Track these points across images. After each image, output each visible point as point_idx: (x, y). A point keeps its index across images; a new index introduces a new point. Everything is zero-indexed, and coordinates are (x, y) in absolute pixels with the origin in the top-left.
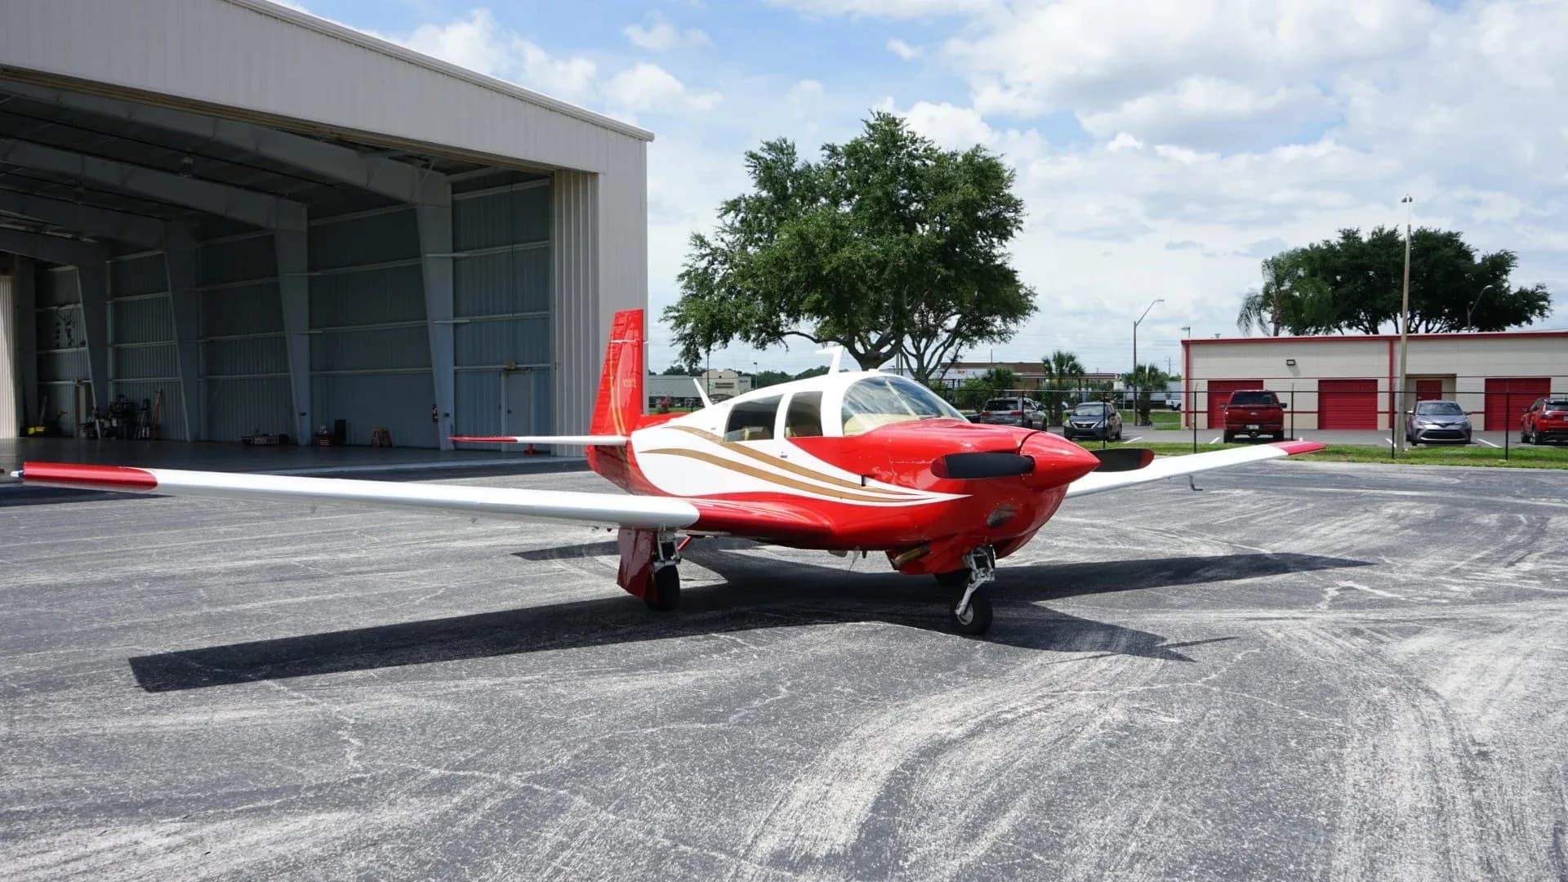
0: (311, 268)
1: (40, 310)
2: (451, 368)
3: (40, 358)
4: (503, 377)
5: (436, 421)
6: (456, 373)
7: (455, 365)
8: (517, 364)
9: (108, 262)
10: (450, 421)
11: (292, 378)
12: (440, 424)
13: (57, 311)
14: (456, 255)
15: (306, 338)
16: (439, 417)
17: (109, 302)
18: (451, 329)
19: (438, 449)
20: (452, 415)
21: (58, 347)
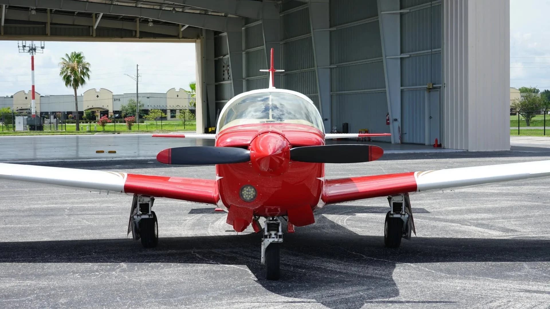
0: (331, 27)
1: (217, 59)
2: (399, 88)
3: (216, 86)
4: (426, 94)
5: (388, 124)
6: (402, 91)
7: (401, 86)
8: (433, 84)
9: (243, 28)
10: (398, 124)
11: (319, 96)
12: (391, 126)
13: (222, 58)
14: (402, 11)
15: (329, 70)
16: (391, 121)
17: (243, 53)
18: (399, 61)
19: (390, 143)
20: (399, 120)
21: (224, 80)
